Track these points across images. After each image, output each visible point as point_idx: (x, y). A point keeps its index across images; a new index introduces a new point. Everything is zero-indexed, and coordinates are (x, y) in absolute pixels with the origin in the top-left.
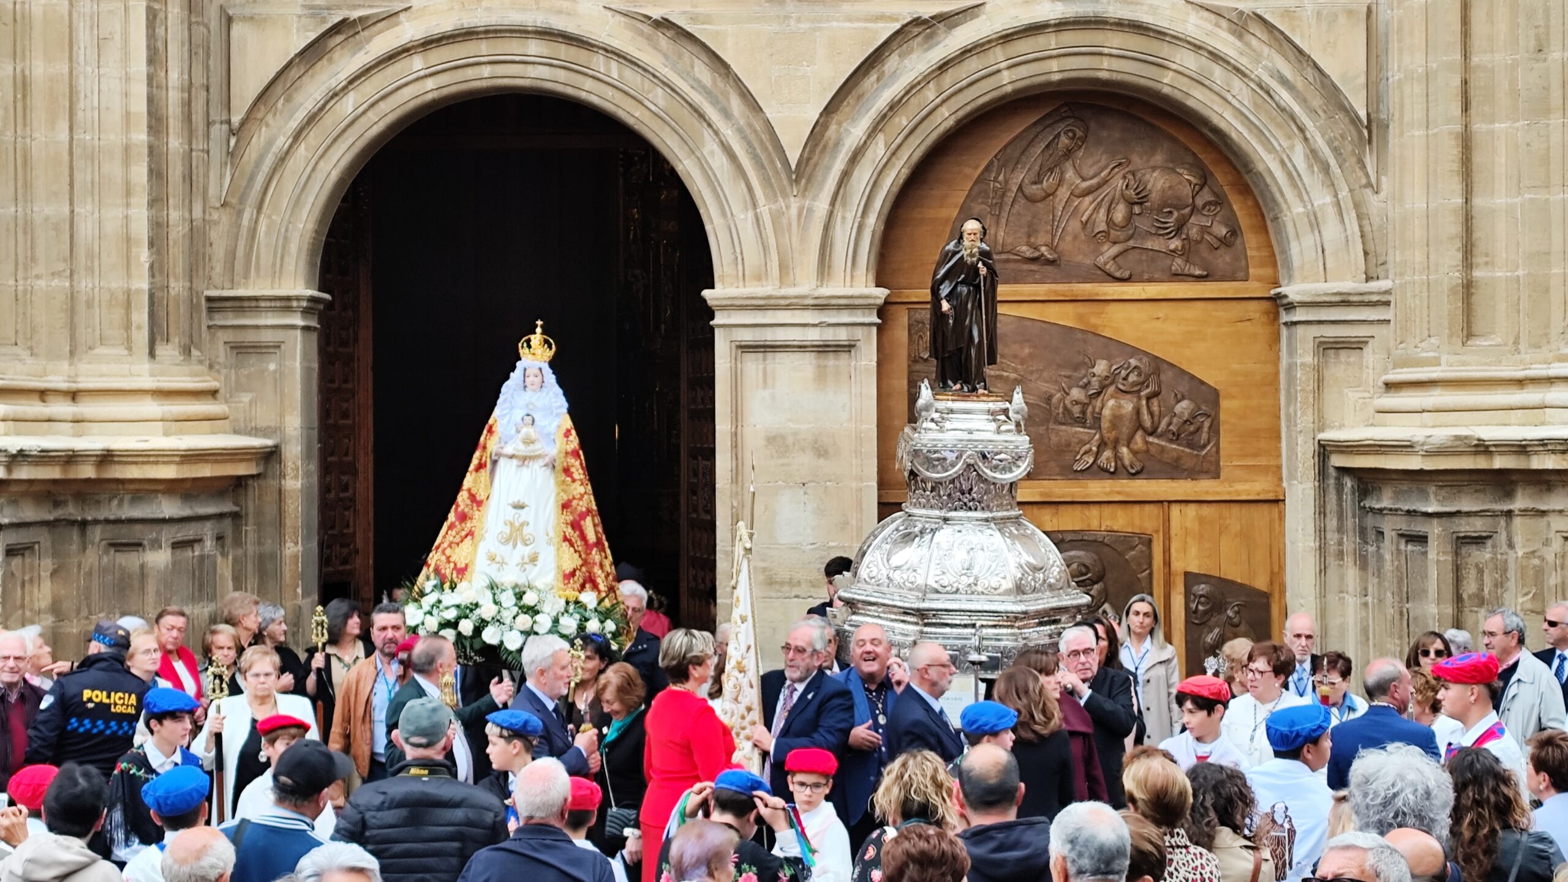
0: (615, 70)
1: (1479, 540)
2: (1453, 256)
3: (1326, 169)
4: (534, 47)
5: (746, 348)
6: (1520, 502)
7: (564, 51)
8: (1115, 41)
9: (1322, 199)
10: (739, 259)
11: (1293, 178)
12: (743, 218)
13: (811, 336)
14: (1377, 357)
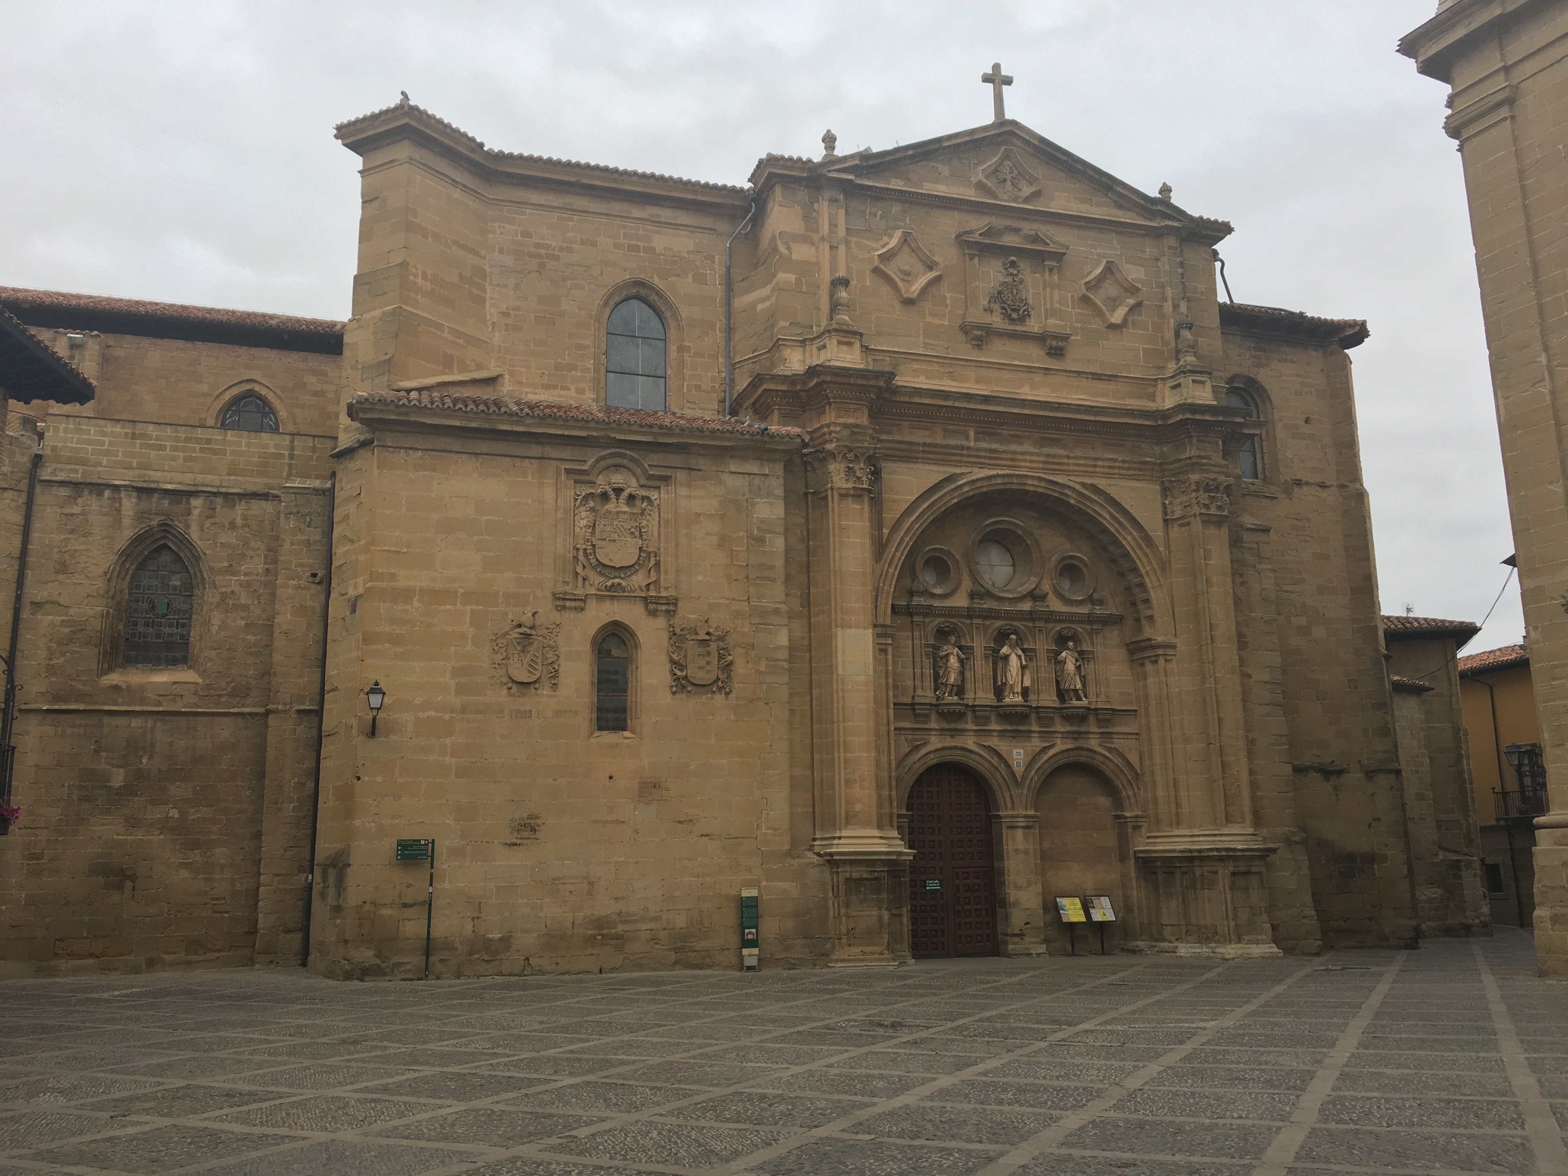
0: (977, 758)
1: (1186, 873)
2: (1173, 806)
3: (1131, 784)
4: (958, 752)
5: (1009, 827)
6: (1197, 863)
7: (966, 753)
8: (1084, 753)
9: (1130, 792)
10: (1005, 805)
11: (1123, 785)
12: (1007, 795)
13: (1024, 824)
14: (1143, 830)
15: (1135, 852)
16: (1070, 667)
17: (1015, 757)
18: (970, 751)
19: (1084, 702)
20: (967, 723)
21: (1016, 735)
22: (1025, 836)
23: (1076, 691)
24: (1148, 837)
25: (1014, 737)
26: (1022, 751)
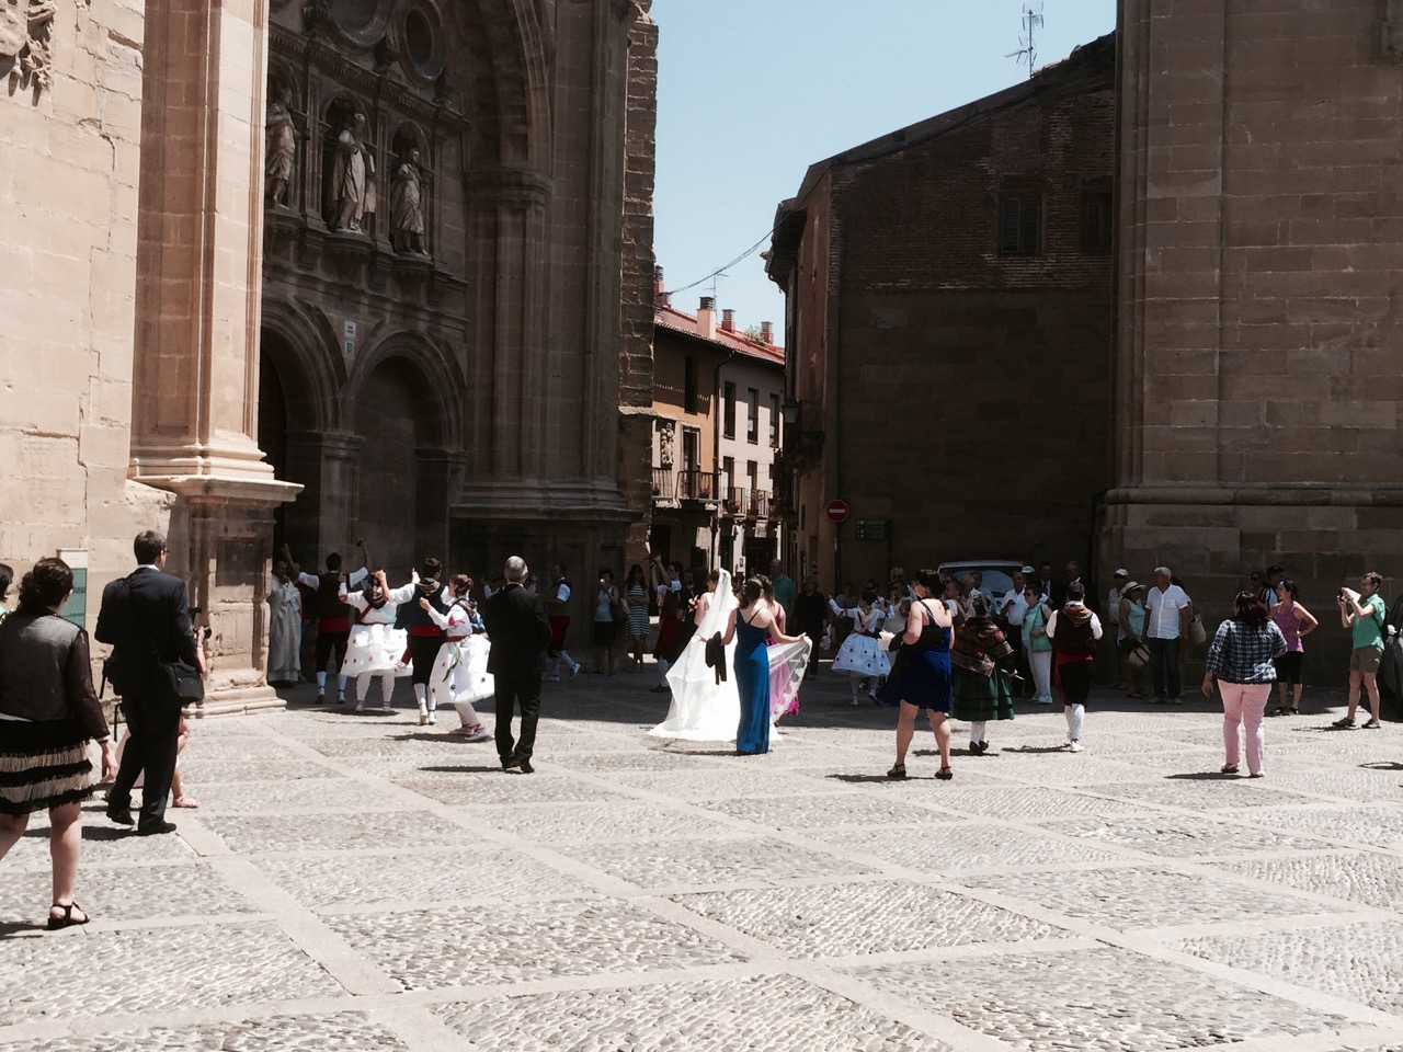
5: (329, 457)
8: (413, 343)
9: (452, 414)
10: (326, 417)
11: (445, 404)
12: (329, 399)
13: (343, 453)
14: (461, 476)
15: (452, 510)
16: (413, 192)
17: (347, 334)
18: (292, 311)
19: (425, 256)
20: (287, 259)
21: (345, 295)
22: (342, 472)
23: (415, 235)
24: (466, 489)
25: (341, 299)
26: (354, 326)
